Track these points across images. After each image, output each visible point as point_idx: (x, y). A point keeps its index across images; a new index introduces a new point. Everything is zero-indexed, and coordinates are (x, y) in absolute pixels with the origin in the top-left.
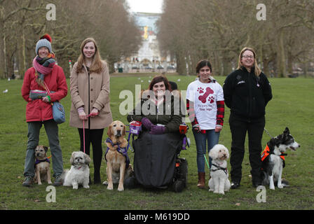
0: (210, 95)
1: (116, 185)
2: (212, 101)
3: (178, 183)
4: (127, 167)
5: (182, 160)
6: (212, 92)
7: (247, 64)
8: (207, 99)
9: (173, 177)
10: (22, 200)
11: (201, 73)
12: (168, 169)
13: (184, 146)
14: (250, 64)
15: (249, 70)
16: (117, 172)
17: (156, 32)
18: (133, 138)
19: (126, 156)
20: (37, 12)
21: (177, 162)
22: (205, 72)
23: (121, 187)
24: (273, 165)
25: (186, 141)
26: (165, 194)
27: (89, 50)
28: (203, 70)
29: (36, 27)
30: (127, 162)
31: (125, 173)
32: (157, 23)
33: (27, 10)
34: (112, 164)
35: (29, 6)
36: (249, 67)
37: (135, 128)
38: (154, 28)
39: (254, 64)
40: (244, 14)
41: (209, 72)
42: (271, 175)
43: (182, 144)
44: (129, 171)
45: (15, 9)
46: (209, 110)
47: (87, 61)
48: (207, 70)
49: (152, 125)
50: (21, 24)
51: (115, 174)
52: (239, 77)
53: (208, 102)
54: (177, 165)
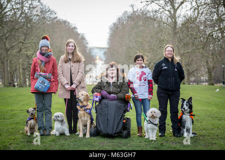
0: (144, 76)
1: (85, 135)
2: (145, 80)
3: (125, 132)
4: (92, 123)
5: (127, 118)
6: (145, 74)
7: (169, 56)
8: (142, 78)
9: (122, 129)
10: (23, 143)
11: (137, 62)
12: (119, 123)
13: (128, 108)
14: (171, 56)
15: (170, 60)
16: (85, 126)
17: (104, 59)
18: (96, 103)
19: (91, 115)
20: (29, 45)
21: (124, 119)
22: (140, 62)
23: (88, 136)
24: (185, 122)
25: (130, 105)
26: (117, 139)
27: (71, 47)
28: (138, 61)
29: (29, 54)
30: (92, 119)
31: (91, 127)
32: (105, 53)
33: (23, 43)
34: (82, 120)
35: (24, 41)
36: (170, 57)
37: (97, 97)
38: (103, 57)
39: (173, 56)
40: (160, 45)
41: (142, 62)
42: (184, 128)
43: (128, 107)
44: (93, 126)
45: (15, 42)
46: (144, 85)
47: (70, 55)
48: (141, 60)
49: (108, 95)
50: (19, 52)
51: (84, 128)
52: (163, 65)
53: (143, 81)
54: (124, 121)
